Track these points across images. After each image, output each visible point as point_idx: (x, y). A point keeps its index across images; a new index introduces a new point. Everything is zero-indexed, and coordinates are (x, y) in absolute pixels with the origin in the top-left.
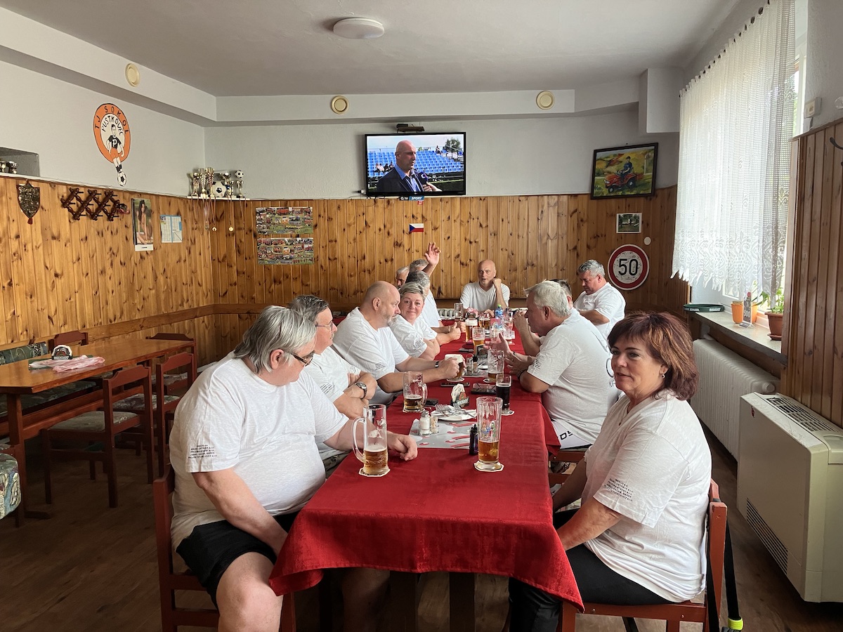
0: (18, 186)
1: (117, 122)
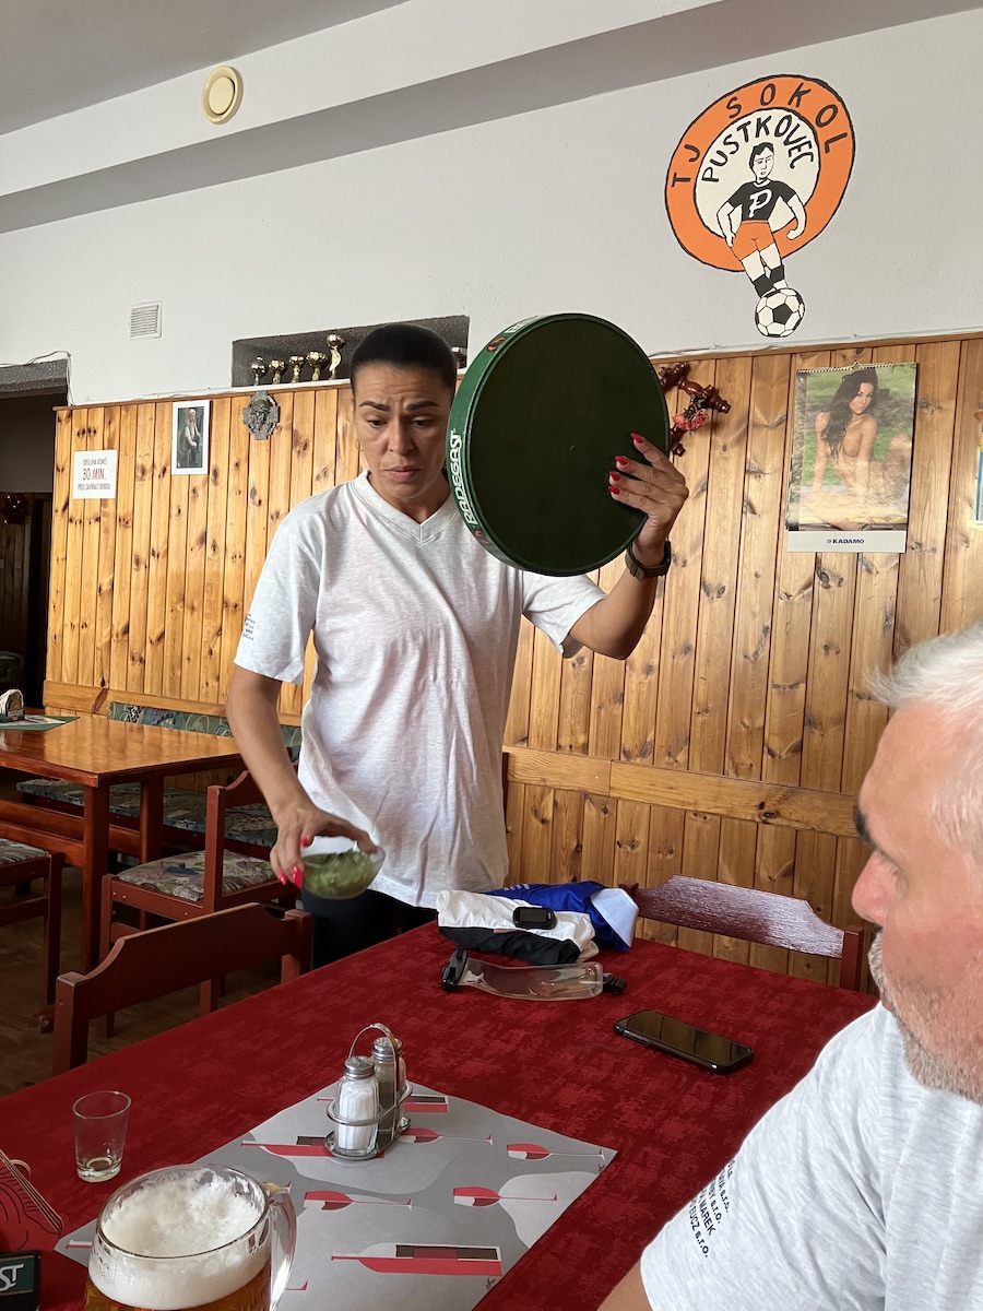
1: (781, 131)
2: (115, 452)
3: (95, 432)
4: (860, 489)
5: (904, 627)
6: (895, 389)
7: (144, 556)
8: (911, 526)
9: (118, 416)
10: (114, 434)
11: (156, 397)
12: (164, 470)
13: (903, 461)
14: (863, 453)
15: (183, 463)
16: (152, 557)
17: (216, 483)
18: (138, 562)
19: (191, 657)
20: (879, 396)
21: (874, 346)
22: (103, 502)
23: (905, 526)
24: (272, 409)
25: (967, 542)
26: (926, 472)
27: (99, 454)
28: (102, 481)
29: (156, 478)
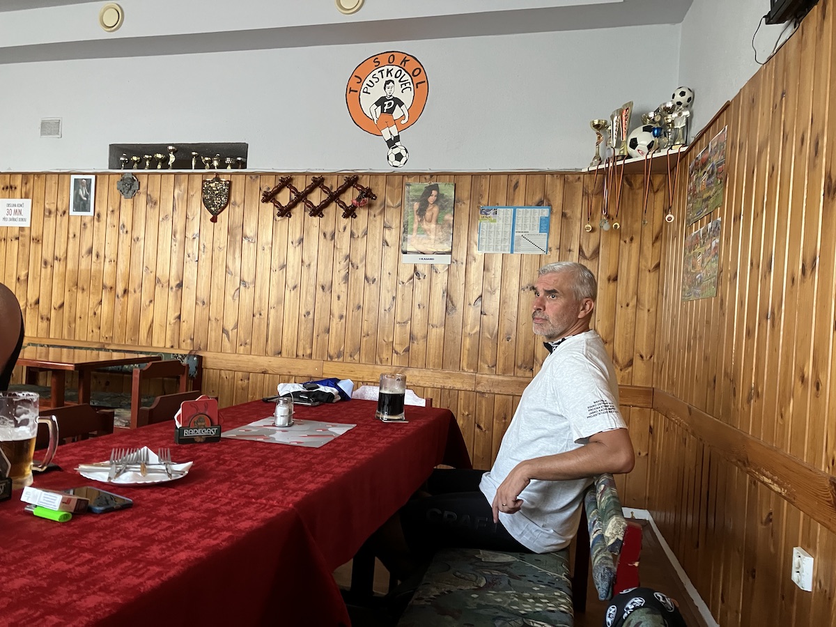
0: (203, 181)
1: (398, 76)
2: (30, 200)
3: (15, 188)
4: (432, 237)
5: (450, 296)
6: (446, 194)
7: (50, 259)
8: (453, 253)
9: (32, 180)
10: (29, 190)
11: (58, 171)
12: (64, 213)
13: (449, 225)
14: (434, 221)
15: (77, 208)
16: (56, 261)
17: (99, 221)
18: (46, 263)
19: (82, 317)
20: (440, 196)
21: (438, 174)
22: (22, 229)
23: (450, 253)
24: (135, 183)
25: (475, 260)
26: (459, 230)
27: (18, 201)
28: (20, 217)
29: (59, 217)
